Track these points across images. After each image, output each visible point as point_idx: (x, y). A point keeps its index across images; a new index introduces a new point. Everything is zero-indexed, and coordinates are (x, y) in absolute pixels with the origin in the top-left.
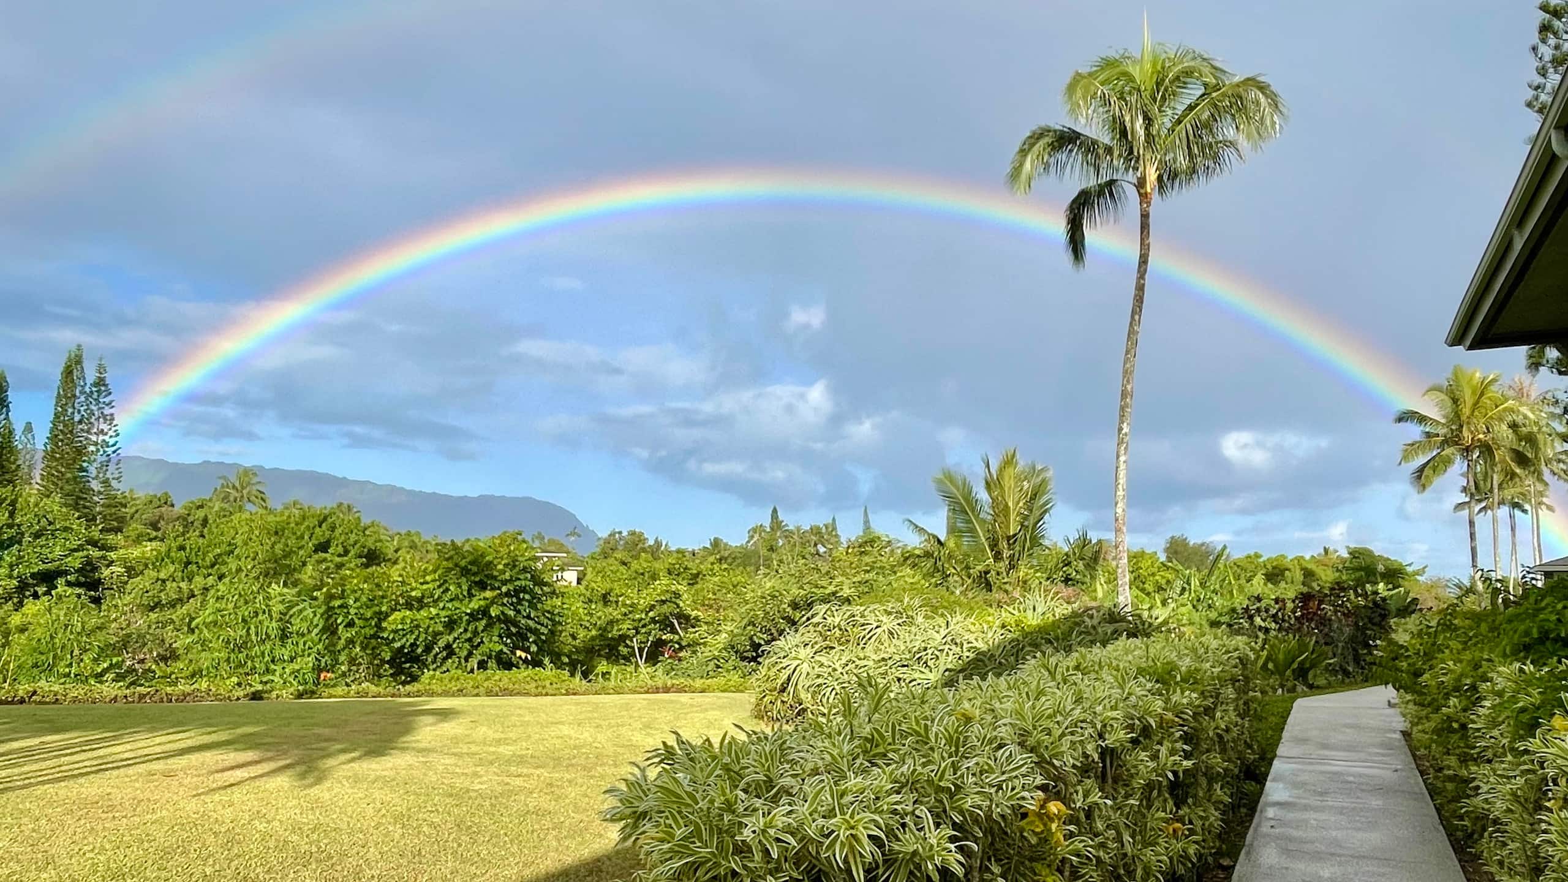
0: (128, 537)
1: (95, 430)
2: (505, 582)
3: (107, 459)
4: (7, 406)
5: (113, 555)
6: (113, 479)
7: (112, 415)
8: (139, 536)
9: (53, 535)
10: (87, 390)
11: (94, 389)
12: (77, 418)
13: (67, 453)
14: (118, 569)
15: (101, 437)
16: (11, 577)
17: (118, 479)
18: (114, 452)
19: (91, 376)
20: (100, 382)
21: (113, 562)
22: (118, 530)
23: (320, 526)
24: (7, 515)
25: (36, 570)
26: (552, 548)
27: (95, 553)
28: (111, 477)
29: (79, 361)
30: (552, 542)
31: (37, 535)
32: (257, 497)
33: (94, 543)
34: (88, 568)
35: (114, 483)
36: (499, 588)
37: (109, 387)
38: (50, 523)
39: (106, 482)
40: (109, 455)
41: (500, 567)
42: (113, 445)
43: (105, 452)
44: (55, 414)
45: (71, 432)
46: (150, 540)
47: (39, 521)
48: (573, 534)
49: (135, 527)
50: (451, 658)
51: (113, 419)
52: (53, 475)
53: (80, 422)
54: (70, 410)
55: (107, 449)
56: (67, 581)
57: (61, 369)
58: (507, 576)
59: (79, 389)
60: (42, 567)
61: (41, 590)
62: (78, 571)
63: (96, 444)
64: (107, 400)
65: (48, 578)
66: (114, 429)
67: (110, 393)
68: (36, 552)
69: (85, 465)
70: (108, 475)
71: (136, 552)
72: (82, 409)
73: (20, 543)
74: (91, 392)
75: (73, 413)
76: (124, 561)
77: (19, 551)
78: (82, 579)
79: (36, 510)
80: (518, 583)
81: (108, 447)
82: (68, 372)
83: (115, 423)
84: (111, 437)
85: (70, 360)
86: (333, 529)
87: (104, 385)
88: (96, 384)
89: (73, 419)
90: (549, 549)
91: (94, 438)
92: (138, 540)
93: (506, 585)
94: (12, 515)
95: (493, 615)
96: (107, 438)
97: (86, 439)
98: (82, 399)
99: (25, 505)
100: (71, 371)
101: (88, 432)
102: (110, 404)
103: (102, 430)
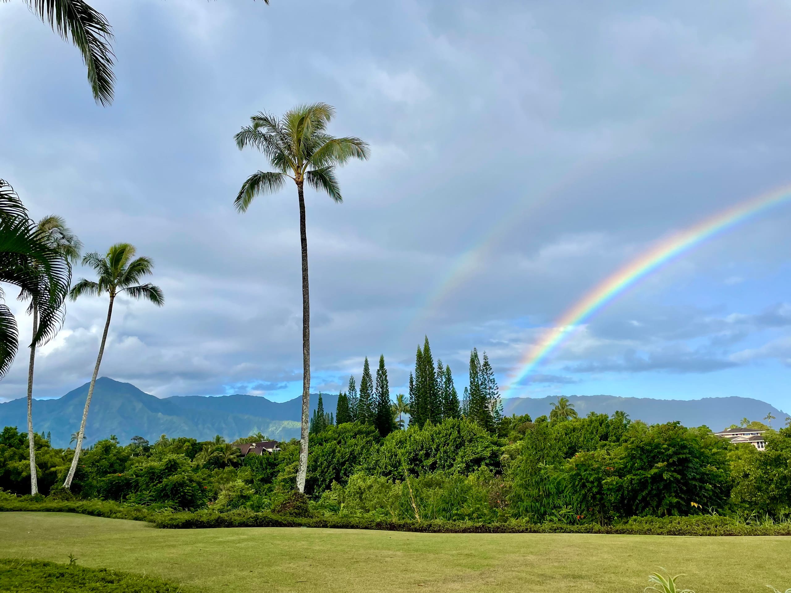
0: (510, 438)
1: (488, 387)
2: (670, 456)
3: (495, 401)
4: (452, 381)
5: (503, 449)
6: (500, 410)
7: (494, 379)
8: (515, 437)
9: (476, 440)
10: (482, 369)
11: (484, 368)
12: (480, 383)
13: (478, 400)
14: (506, 456)
15: (491, 390)
16: (462, 462)
17: (502, 410)
18: (498, 397)
19: (482, 362)
20: (486, 364)
21: (504, 452)
22: (506, 435)
23: (601, 426)
24: (457, 432)
25: (472, 458)
26: (756, 428)
27: (495, 448)
28: (498, 409)
29: (476, 356)
30: (755, 424)
31: (470, 441)
32: (571, 413)
33: (495, 444)
34: (494, 456)
35: (500, 412)
36: (668, 461)
37: (490, 366)
38: (475, 435)
39: (497, 412)
40: (495, 399)
41: (665, 446)
42: (497, 394)
43: (494, 397)
44: (471, 382)
45: (478, 390)
46: (520, 440)
47: (470, 435)
48: (769, 417)
49: (513, 433)
50: (648, 507)
51: (494, 381)
52: (474, 411)
53: (482, 384)
54: (476, 379)
55: (494, 396)
56: (485, 463)
57: (470, 361)
58: (670, 452)
59: (478, 368)
60: (474, 456)
61: (476, 468)
62: (490, 457)
63: (489, 394)
64: (490, 372)
65: (478, 461)
66: (495, 386)
67: (491, 369)
68: (471, 450)
69: (487, 405)
70: (497, 409)
71: (513, 446)
72: (481, 378)
73: (464, 445)
74: (483, 369)
75: (478, 380)
76: (508, 452)
77: (464, 449)
78: (492, 462)
79: (468, 429)
80: (681, 456)
81: (495, 394)
82: (472, 361)
83: (495, 383)
84: (495, 390)
85: (472, 356)
86: (608, 426)
87: (488, 365)
88: (485, 365)
89: (478, 383)
90: (753, 428)
91: (488, 391)
92: (515, 440)
93: (671, 458)
94: (459, 432)
95: (665, 478)
96: (493, 390)
97: (485, 392)
98: (481, 373)
99: (463, 427)
100: (474, 360)
101: (485, 388)
102: (492, 373)
103: (491, 387)
